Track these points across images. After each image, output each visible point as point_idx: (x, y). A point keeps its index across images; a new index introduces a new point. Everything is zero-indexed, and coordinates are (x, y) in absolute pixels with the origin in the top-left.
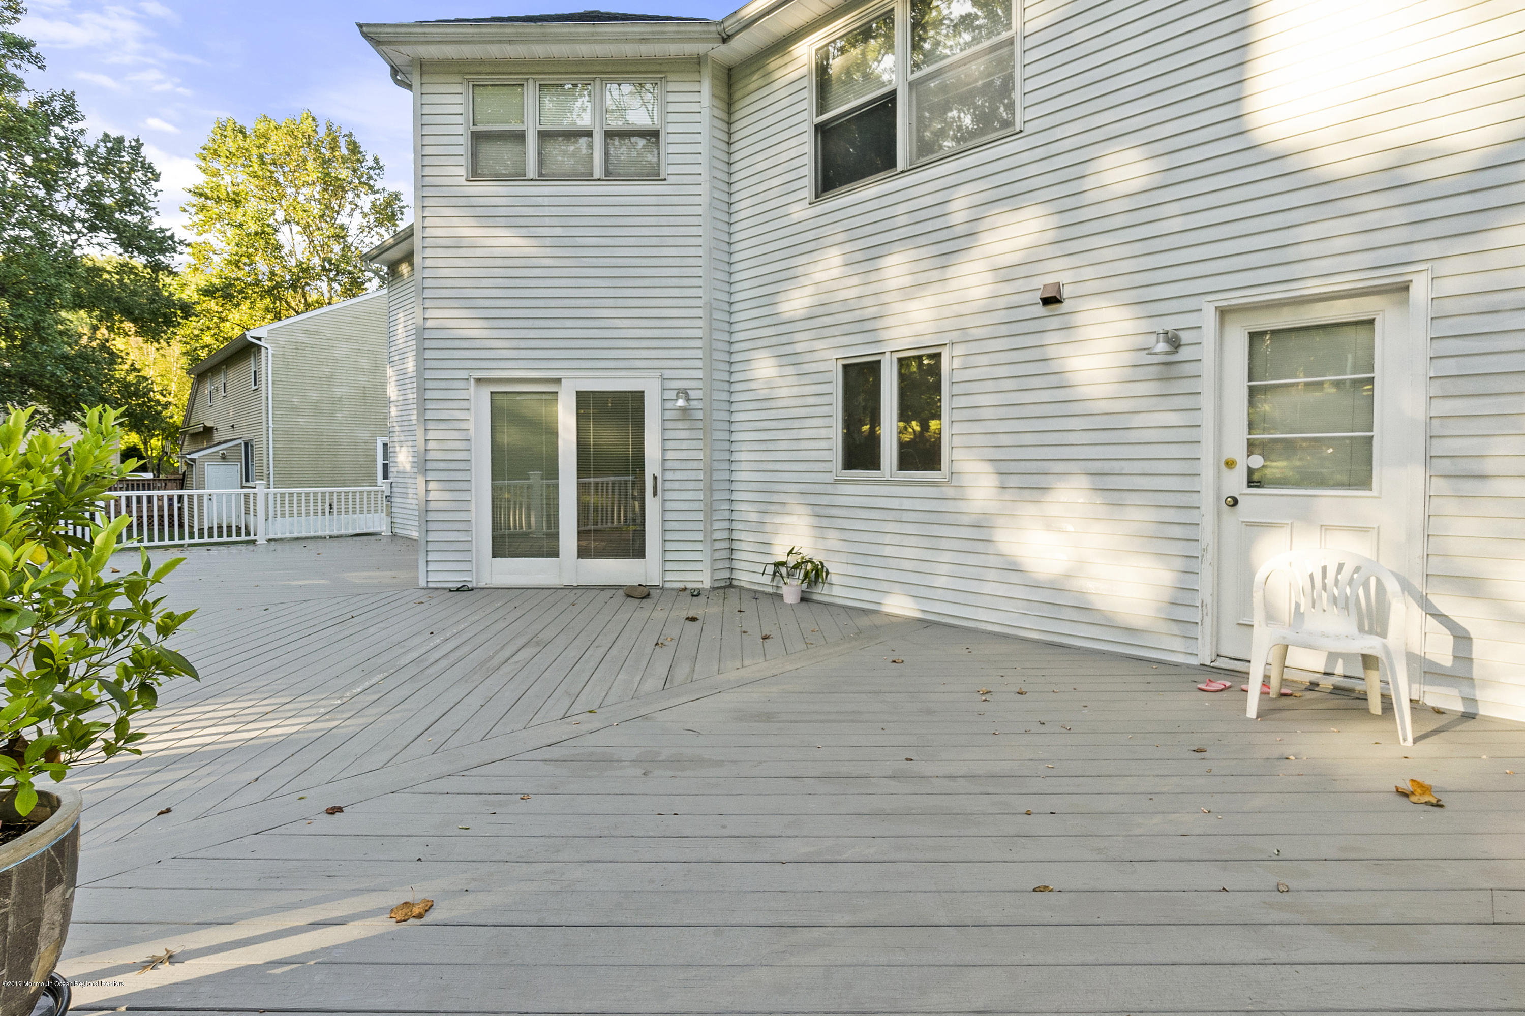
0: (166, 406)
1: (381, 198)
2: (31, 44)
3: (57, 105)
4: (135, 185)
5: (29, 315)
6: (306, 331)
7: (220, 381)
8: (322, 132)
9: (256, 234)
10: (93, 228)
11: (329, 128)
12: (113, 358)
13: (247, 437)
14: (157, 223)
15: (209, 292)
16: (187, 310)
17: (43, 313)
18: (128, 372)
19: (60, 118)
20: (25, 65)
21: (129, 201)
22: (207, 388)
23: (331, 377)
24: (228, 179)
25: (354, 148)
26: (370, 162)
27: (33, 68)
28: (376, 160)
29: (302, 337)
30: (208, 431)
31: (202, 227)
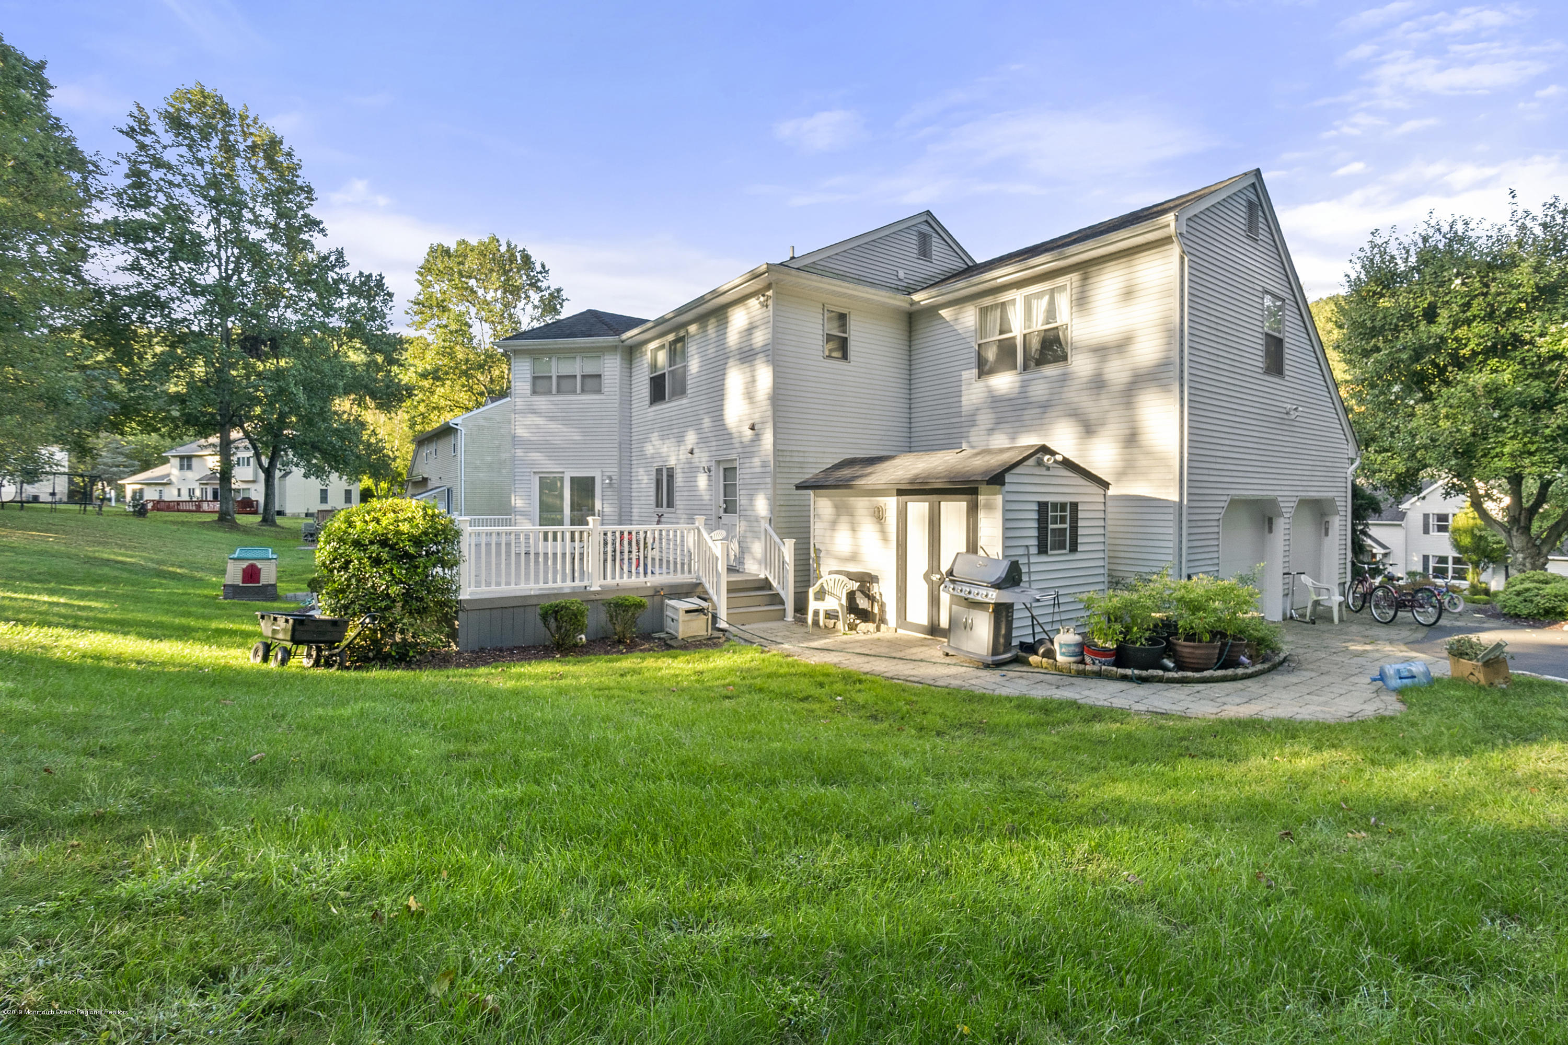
0: (394, 459)
1: (546, 294)
2: (321, 222)
3: (333, 258)
4: (378, 303)
5: (319, 404)
6: (485, 419)
7: (432, 448)
8: (503, 249)
9: (456, 332)
10: (351, 337)
11: (509, 245)
12: (363, 425)
13: (449, 485)
14: (392, 330)
15: (424, 376)
16: (409, 391)
17: (325, 402)
18: (370, 436)
19: (334, 266)
20: (316, 234)
21: (374, 314)
22: (425, 451)
23: (499, 447)
24: (437, 287)
25: (527, 259)
26: (539, 268)
27: (321, 235)
28: (543, 266)
29: (482, 422)
30: (425, 480)
31: (420, 325)
